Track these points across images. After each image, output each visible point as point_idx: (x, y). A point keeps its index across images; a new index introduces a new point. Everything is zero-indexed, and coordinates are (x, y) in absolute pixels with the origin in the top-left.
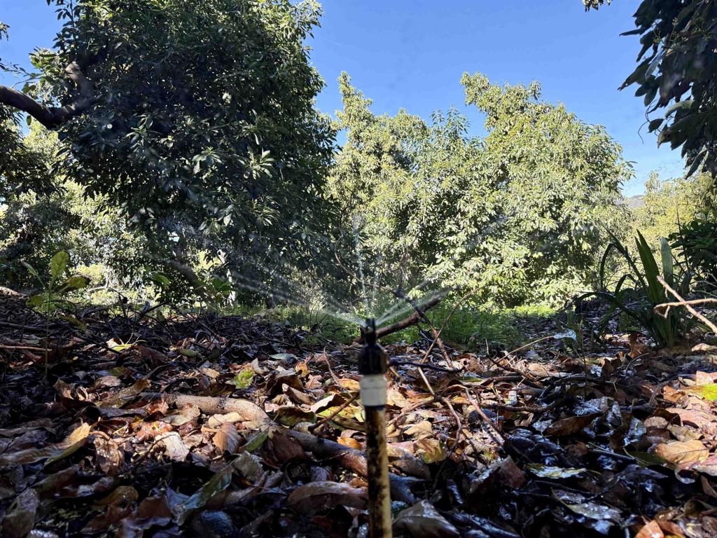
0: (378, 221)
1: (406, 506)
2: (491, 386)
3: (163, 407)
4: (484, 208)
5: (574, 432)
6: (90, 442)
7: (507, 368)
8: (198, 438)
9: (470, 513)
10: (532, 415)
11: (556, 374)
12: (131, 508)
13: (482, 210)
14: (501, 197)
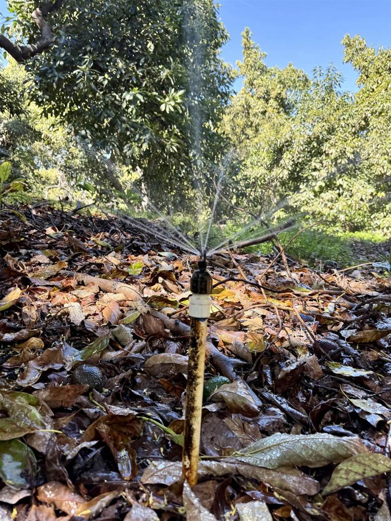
0: (259, 155)
1: (228, 381)
2: (315, 297)
3: (73, 283)
4: (344, 152)
5: (372, 341)
6: (21, 302)
7: (333, 283)
8: (94, 309)
9: (275, 393)
10: (342, 324)
11: (370, 293)
12: (37, 354)
13: (343, 153)
14: (360, 144)
